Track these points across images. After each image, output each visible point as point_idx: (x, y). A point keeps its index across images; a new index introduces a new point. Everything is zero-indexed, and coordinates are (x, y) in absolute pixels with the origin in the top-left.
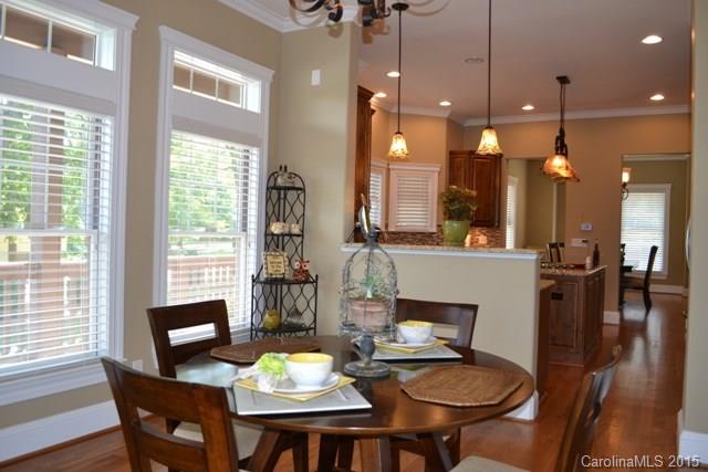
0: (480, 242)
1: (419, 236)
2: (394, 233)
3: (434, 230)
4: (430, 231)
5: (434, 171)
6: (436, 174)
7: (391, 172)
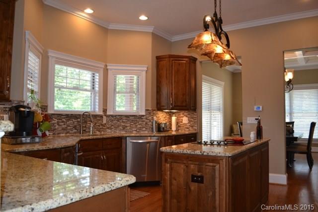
0: (184, 122)
1: (131, 118)
2: (112, 116)
3: (144, 113)
4: (141, 114)
5: (142, 71)
6: (144, 73)
7: (109, 71)
